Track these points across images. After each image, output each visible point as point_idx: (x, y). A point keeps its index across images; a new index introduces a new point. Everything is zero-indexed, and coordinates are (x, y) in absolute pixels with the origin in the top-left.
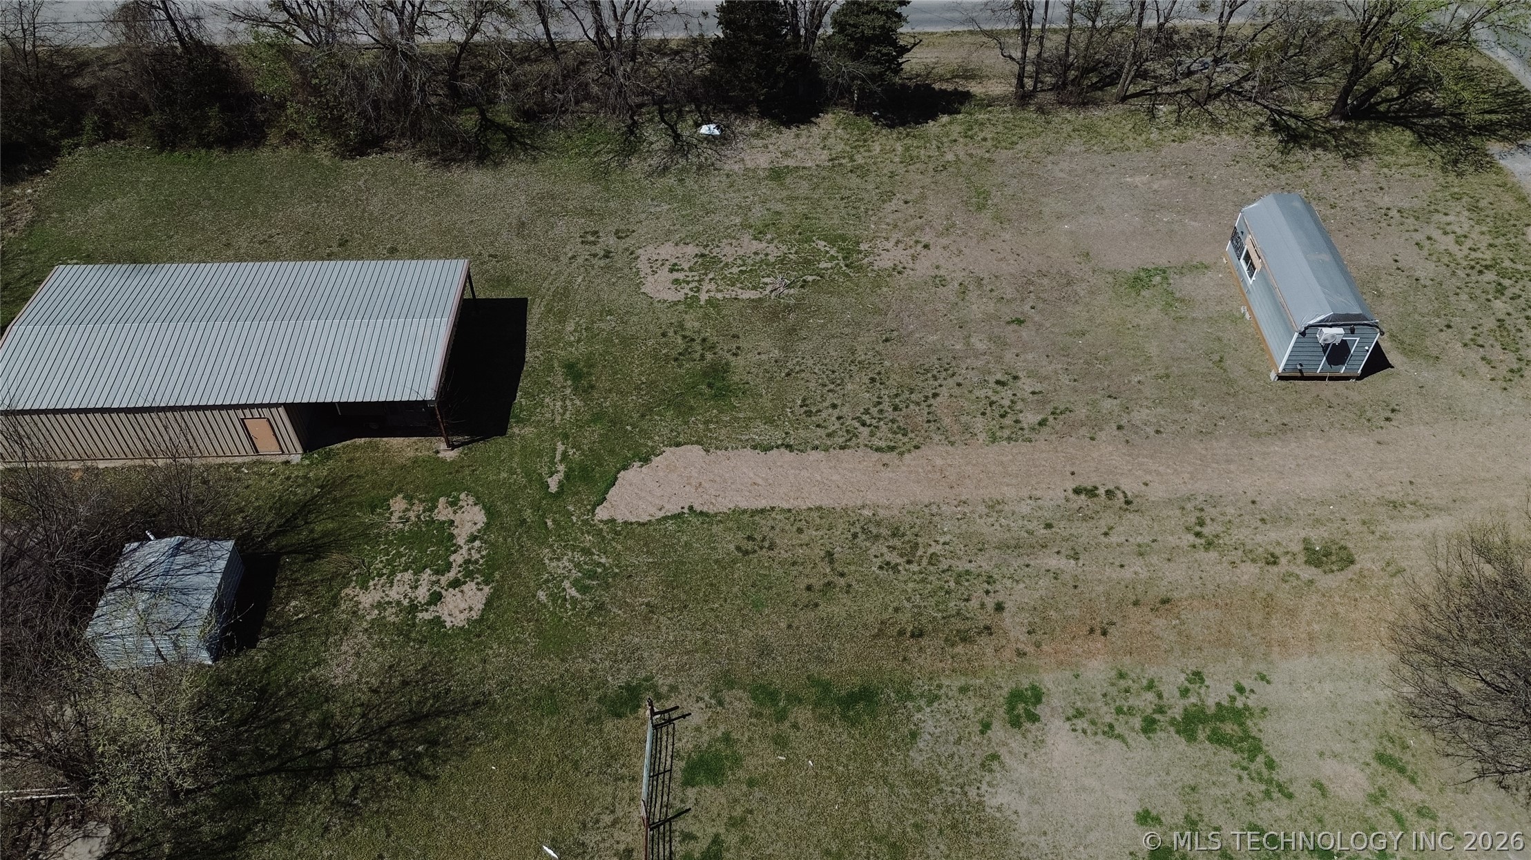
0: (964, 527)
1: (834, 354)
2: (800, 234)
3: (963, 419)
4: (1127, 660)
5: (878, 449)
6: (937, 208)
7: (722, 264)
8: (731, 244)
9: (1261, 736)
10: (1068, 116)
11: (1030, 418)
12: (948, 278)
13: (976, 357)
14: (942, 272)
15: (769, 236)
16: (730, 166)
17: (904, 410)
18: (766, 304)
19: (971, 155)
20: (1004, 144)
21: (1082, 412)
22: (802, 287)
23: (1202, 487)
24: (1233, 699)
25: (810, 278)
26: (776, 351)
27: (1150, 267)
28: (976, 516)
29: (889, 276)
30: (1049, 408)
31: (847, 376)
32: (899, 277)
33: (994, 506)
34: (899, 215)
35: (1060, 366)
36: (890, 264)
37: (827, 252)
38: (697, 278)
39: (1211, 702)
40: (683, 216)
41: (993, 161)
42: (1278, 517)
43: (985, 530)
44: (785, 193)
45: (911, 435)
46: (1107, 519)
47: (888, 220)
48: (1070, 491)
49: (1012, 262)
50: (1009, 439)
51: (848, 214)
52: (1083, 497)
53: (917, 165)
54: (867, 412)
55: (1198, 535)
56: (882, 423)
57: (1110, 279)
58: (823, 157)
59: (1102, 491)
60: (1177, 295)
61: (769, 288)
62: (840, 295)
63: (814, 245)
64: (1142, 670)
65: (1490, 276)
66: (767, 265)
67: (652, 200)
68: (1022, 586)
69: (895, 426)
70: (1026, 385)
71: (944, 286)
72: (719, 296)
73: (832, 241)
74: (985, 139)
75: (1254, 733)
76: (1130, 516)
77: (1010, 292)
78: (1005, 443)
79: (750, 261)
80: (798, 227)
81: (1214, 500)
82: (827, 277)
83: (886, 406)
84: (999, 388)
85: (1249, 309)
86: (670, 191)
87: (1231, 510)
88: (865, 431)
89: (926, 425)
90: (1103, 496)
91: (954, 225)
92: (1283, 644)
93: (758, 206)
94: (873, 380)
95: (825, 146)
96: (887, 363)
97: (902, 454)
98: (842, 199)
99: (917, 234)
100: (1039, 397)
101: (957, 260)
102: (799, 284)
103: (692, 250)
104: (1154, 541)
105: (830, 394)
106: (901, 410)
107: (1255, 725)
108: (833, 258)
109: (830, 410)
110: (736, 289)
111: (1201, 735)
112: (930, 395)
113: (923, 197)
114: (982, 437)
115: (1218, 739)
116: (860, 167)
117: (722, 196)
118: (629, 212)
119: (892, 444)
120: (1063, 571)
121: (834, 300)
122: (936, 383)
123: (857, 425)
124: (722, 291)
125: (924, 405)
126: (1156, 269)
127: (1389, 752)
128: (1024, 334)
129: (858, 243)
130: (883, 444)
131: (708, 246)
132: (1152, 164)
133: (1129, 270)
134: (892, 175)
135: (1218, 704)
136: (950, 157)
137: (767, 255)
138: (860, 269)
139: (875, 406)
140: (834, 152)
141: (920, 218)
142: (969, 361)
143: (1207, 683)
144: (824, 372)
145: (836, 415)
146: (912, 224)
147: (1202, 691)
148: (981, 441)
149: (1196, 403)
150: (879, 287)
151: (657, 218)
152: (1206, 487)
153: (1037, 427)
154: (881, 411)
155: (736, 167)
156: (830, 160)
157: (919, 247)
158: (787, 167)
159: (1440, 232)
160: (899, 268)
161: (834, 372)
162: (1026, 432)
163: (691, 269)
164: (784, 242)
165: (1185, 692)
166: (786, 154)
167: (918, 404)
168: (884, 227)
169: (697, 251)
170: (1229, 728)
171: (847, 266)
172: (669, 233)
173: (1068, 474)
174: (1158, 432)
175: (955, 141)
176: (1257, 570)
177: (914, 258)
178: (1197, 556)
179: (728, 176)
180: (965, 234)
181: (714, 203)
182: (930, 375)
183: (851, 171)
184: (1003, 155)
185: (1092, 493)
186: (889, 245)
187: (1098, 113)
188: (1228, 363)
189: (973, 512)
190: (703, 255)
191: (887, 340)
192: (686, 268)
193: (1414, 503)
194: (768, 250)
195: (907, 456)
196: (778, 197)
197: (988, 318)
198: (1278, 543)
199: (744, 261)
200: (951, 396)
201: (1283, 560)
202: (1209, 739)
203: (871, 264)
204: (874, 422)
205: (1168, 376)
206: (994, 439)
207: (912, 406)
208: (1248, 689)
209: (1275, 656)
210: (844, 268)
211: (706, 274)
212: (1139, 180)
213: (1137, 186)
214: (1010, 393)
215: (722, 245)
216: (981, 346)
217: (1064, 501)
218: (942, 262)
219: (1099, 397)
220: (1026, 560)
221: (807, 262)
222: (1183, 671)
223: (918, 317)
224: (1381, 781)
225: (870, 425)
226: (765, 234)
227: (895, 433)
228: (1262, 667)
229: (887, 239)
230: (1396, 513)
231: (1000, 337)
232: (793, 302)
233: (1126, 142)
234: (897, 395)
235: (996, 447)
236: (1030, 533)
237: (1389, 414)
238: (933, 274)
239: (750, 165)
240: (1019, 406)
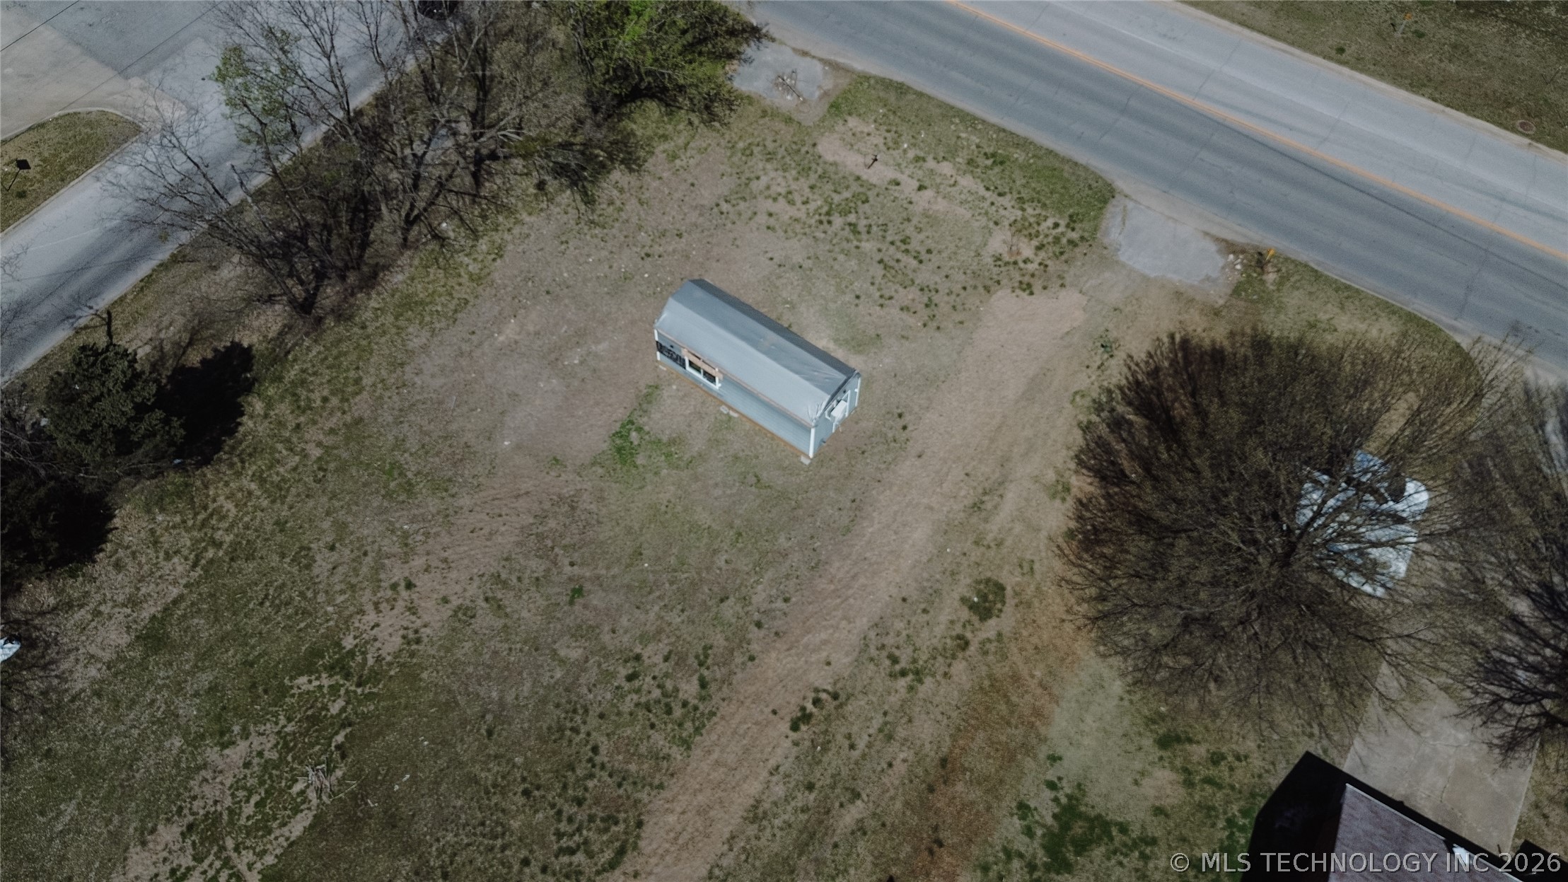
0: (758, 863)
1: (459, 803)
2: (266, 691)
3: (643, 749)
4: (975, 850)
5: (612, 865)
6: (368, 528)
7: (225, 817)
8: (205, 780)
9: (1097, 811)
10: (373, 304)
11: (689, 689)
12: (468, 602)
13: (585, 670)
14: (455, 602)
15: (236, 729)
16: (83, 677)
17: (587, 795)
18: (330, 818)
19: (332, 431)
20: (350, 389)
21: (719, 640)
22: (343, 756)
23: (862, 623)
24: (1056, 800)
25: (340, 738)
26: (404, 862)
27: (617, 427)
28: (754, 842)
29: (412, 655)
30: (692, 661)
31: (500, 815)
32: (421, 647)
33: (756, 815)
34: (341, 570)
35: (656, 608)
36: (397, 641)
37: (320, 687)
38: (218, 864)
39: (1049, 820)
40: (107, 798)
41: (361, 420)
42: (932, 597)
43: (776, 847)
44: (190, 654)
45: (622, 816)
46: (840, 730)
47: (338, 588)
48: (791, 734)
49: (503, 529)
50: (697, 730)
51: (289, 618)
52: (803, 728)
53: (293, 490)
54: (560, 835)
55: (903, 673)
56: (585, 832)
57: (600, 471)
58: (180, 569)
59: (810, 707)
60: (665, 439)
61: (312, 795)
62: (391, 726)
63: (295, 691)
64: (991, 846)
65: (838, 221)
66: (276, 767)
67: (42, 814)
68: (852, 871)
69: (598, 822)
70: (653, 654)
71: (473, 617)
72: (270, 860)
73: (308, 667)
74: (325, 400)
75: (1093, 813)
76: (850, 708)
77: (536, 566)
78: (698, 738)
79: (251, 782)
80: (254, 686)
81: (880, 626)
82: (353, 717)
83: (569, 809)
84: (636, 683)
85: (730, 408)
86: (51, 780)
87: (899, 625)
88: (580, 858)
89: (621, 791)
90: (814, 710)
91: (406, 535)
92: (1037, 713)
93: (178, 701)
94: (526, 793)
95: (167, 553)
96: (519, 760)
97: (635, 847)
98: (262, 604)
99: (382, 576)
100: (674, 658)
101: (454, 575)
102: (336, 755)
103: (168, 834)
104: (885, 714)
105: (508, 853)
106: (585, 799)
107: (1086, 805)
108: (334, 689)
109: (527, 870)
110: (277, 833)
111: (1071, 857)
112: (590, 754)
113: (341, 527)
114: (676, 752)
115: (1082, 847)
116: (235, 545)
117: (123, 728)
118: (31, 858)
119: (617, 844)
120: (862, 820)
121: (390, 738)
122: (582, 736)
123: (565, 859)
124: (264, 852)
125: (597, 771)
126: (623, 426)
127: (1161, 732)
128: (595, 602)
129: (338, 645)
130: (608, 855)
131: (180, 809)
132: (503, 304)
133: (605, 446)
134: (281, 525)
135: (1055, 816)
136: (316, 452)
137: (260, 754)
138: (375, 676)
139: (559, 821)
140: (185, 552)
141: (365, 554)
142: (582, 681)
143: (1032, 806)
144: (475, 834)
145: (537, 870)
146: (364, 570)
147: (1037, 818)
148: (679, 757)
149: (782, 542)
150: (416, 678)
151: (79, 832)
152: (865, 620)
153: (703, 693)
154: (570, 820)
155: (93, 672)
156: (195, 565)
157: (404, 594)
158: (153, 618)
159: (770, 201)
160: (411, 635)
161: (483, 824)
162: (701, 707)
163: (198, 859)
164: (260, 720)
165: (1029, 832)
166: (134, 602)
167: (591, 776)
168: (342, 598)
169: (176, 830)
170: (1078, 829)
171: (359, 685)
172: (115, 837)
173: (771, 716)
174: (786, 600)
175: (298, 426)
176: (964, 663)
177: (412, 610)
178: (921, 695)
179: (98, 694)
180: (427, 535)
181: (122, 746)
182: (568, 733)
183: (232, 559)
184: (361, 405)
185: (805, 717)
186: (371, 617)
187: (398, 278)
188: (764, 476)
189: (748, 840)
190: (190, 827)
191: (490, 733)
192: (192, 863)
193: (985, 493)
194: (257, 747)
195: (642, 844)
196: (187, 667)
197: (549, 613)
198: (952, 622)
199: (244, 788)
200: (608, 735)
201: (969, 635)
202: (1078, 854)
203: (379, 659)
204: (576, 838)
205: (740, 534)
206: (687, 744)
207: (590, 784)
208: (1055, 780)
209: (1043, 730)
210: (359, 691)
211: (223, 848)
212: (510, 331)
213: (516, 342)
214: (648, 679)
215: (197, 790)
216: (575, 654)
217: (796, 749)
218: (443, 591)
219: (714, 610)
220: (829, 841)
221: (314, 720)
222: (1012, 815)
223: (488, 677)
224: (1178, 762)
225: (578, 847)
226: (230, 730)
227: (606, 830)
228: (1043, 752)
229: (362, 612)
230: (984, 514)
231: (580, 627)
232: (354, 785)
233: (455, 295)
234: (565, 787)
235: (697, 752)
236: (804, 810)
237: (901, 422)
238: (450, 613)
239: (107, 656)
240: (669, 685)
